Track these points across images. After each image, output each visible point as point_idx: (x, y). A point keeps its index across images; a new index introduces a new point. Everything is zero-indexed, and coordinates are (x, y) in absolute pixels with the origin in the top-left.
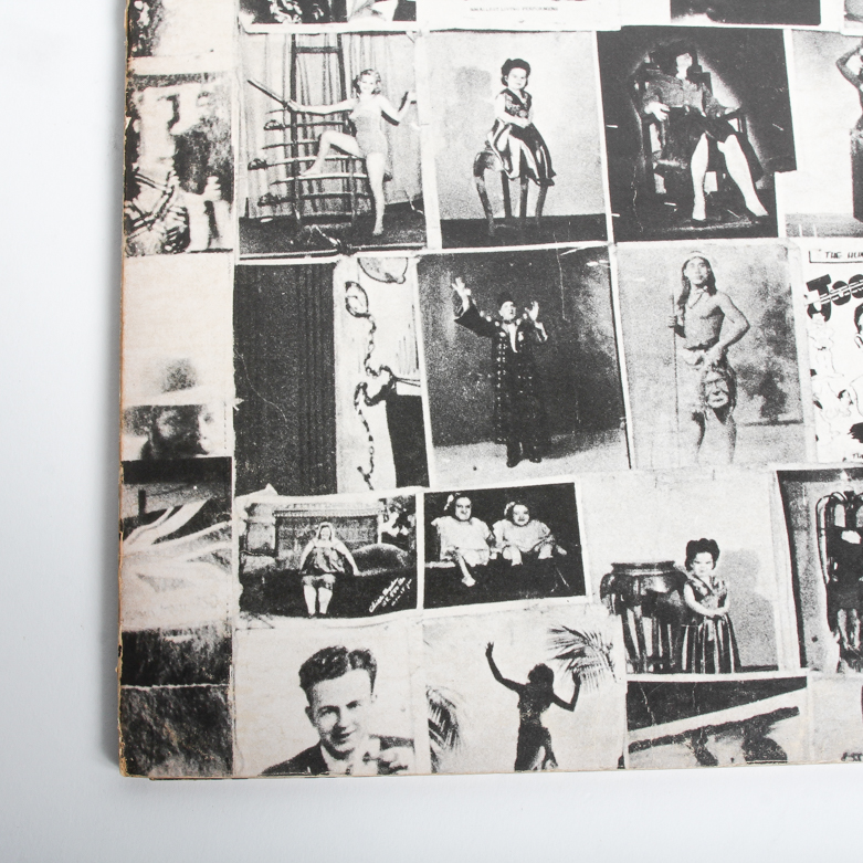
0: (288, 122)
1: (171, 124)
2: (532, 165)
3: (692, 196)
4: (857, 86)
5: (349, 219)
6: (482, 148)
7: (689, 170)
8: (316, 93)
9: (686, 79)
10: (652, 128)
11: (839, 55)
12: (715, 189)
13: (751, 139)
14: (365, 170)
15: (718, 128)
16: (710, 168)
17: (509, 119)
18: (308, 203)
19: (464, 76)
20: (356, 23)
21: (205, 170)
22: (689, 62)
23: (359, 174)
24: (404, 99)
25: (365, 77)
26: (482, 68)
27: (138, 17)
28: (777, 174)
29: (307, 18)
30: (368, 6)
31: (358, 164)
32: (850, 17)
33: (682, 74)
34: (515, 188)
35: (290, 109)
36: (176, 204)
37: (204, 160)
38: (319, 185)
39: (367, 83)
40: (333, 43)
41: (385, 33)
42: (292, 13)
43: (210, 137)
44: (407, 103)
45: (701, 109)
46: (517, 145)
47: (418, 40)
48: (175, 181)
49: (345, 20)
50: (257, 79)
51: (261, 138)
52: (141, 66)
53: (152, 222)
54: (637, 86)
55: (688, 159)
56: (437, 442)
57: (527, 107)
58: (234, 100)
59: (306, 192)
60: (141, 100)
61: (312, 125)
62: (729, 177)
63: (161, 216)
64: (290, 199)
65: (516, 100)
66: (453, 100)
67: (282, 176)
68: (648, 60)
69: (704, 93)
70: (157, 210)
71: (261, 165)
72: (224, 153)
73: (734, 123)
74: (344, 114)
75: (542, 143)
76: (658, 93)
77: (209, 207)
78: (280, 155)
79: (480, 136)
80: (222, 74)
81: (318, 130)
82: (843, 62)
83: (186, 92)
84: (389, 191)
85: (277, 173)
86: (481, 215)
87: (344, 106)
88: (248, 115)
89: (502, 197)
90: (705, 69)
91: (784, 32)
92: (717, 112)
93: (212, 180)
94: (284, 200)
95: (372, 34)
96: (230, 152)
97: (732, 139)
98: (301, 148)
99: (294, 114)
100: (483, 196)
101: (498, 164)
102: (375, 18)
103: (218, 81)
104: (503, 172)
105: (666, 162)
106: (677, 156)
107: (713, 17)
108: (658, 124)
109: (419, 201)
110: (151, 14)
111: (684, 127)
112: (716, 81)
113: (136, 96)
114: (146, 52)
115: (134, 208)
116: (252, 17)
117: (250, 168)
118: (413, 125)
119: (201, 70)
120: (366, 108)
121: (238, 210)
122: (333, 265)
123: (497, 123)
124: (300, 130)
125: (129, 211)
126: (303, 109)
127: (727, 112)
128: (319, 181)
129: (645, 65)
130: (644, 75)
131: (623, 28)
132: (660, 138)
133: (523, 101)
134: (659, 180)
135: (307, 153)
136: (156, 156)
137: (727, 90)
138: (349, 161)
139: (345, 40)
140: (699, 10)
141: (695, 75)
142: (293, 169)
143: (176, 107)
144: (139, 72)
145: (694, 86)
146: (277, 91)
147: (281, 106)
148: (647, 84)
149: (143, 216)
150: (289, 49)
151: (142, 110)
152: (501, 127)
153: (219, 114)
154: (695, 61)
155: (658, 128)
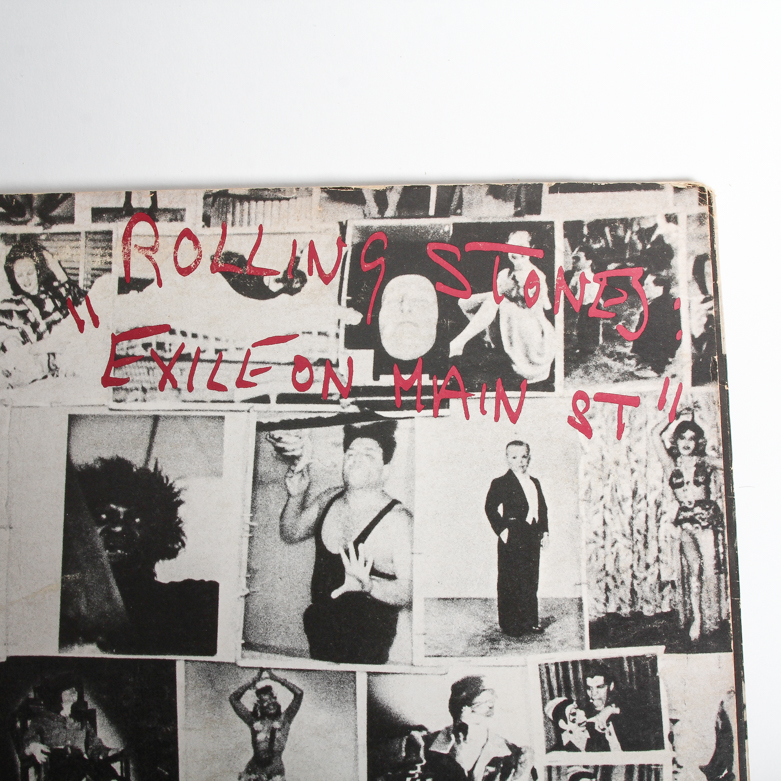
4: (250, 724)
9: (71, 716)
10: (31, 771)
11: (233, 689)
15: (100, 772)
22: (75, 697)
32: (248, 646)
33: (66, 711)
45: (84, 750)
54: (18, 724)
68: (32, 695)
69: (88, 733)
73: (117, 766)
76: (40, 732)
82: (236, 697)
90: (91, 705)
91: (178, 664)
92: (99, 754)
107: (103, 647)
108: (37, 766)
112: (101, 720)
127: (110, 754)
129: (29, 701)
130: (27, 712)
131: (9, 659)
137: (112, 729)
140: (88, 640)
141: (81, 713)
145: (78, 725)
148: (29, 722)
154: (81, 697)
155: (37, 772)
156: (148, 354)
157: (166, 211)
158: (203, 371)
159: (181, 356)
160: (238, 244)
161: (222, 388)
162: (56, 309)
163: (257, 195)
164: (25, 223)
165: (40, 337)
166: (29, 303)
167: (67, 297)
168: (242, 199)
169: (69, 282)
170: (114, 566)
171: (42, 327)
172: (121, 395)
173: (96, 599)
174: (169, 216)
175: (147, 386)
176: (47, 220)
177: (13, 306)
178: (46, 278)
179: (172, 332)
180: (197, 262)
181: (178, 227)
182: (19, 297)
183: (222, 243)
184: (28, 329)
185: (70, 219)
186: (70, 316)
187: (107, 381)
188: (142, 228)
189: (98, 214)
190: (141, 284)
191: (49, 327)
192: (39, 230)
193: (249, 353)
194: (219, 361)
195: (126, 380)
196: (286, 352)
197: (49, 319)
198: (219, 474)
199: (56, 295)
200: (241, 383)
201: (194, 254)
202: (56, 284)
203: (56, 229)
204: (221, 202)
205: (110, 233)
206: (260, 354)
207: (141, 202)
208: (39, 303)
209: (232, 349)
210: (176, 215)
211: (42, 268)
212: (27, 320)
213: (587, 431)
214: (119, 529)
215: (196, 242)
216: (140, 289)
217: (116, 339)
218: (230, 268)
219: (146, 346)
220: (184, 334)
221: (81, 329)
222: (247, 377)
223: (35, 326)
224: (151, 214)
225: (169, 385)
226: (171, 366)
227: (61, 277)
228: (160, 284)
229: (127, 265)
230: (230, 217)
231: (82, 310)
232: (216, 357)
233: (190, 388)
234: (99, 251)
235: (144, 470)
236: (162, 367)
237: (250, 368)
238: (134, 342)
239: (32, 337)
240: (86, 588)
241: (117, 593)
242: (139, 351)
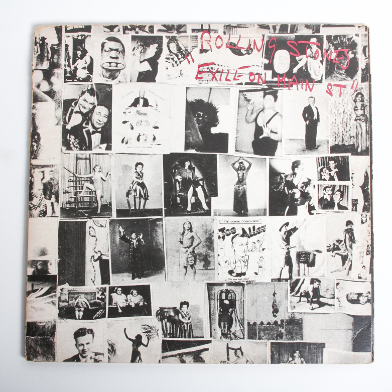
0: (75, 180)
1: (42, 179)
2: (142, 194)
3: (187, 204)
4: (237, 172)
5: (91, 208)
6: (129, 189)
7: (187, 196)
8: (83, 172)
9: (188, 169)
10: (177, 183)
11: (233, 162)
12: (194, 202)
13: (205, 187)
14: (96, 194)
15: (196, 183)
16: (193, 196)
17: (137, 180)
18: (80, 204)
19: (124, 167)
20: (95, 151)
21: (51, 193)
22: (189, 164)
23: (94, 196)
24: (107, 174)
25: (97, 167)
26: (130, 165)
27: (33, 147)
28: (212, 198)
29: (81, 149)
30: (98, 146)
31: (94, 193)
32: (237, 151)
33: (187, 167)
34: (137, 200)
35: (75, 176)
36: (43, 203)
37: (51, 190)
38: (83, 198)
39: (97, 169)
40: (88, 157)
41: (103, 154)
42: (77, 147)
43: (53, 183)
44: (108, 175)
45: (191, 178)
46: (139, 188)
47: (112, 156)
48: (43, 196)
49: (92, 150)
50: (66, 167)
51: (67, 184)
52: (34, 162)
53: (37, 208)
55: (187, 193)
56: (113, 273)
57: (142, 177)
58: (60, 173)
59: (79, 201)
60: (34, 172)
61: (81, 181)
62: (198, 198)
63: (39, 206)
64: (74, 202)
65: (139, 175)
66: (121, 174)
67: (73, 196)
68: (177, 163)
69: (193, 173)
70: (38, 205)
71: (67, 192)
72: (57, 188)
73: (201, 182)
74: (91, 178)
75: (146, 187)
76: (179, 173)
77: (52, 204)
78: (72, 190)
79: (128, 185)
80: (57, 165)
81: (83, 182)
82: (234, 164)
83: (47, 170)
84: (102, 201)
85: (71, 195)
86: (128, 208)
87: (90, 175)
88: (64, 177)
89: (134, 203)
90: (193, 166)
92: (196, 179)
93: (53, 196)
94: (73, 203)
95: (99, 154)
96: (58, 188)
97: (200, 187)
98: (78, 187)
99: (76, 177)
100: (128, 203)
101: (133, 193)
102: (100, 149)
103: (55, 167)
104: (134, 196)
105: (181, 194)
106: (184, 192)
107: (197, 150)
108: (179, 182)
109: (110, 204)
110: (37, 147)
111: (186, 183)
112: (196, 170)
113: (33, 171)
114: (35, 158)
115: (32, 204)
116: (65, 148)
117: (64, 193)
118: (110, 181)
119: (51, 164)
120: (97, 176)
121: (60, 205)
122: (86, 222)
123: (133, 181)
124: (78, 182)
125: (30, 204)
126: (79, 176)
127: (199, 179)
128: (83, 197)
129: (176, 165)
130: (176, 168)
131: (171, 153)
132: (179, 186)
133: (141, 175)
134: (178, 199)
135: (80, 189)
136: (38, 189)
137: (199, 172)
138: (91, 192)
139: (91, 155)
140: (193, 148)
141: (191, 168)
142: (76, 194)
143: (44, 174)
144: (33, 164)
145: (190, 171)
146: (72, 171)
147: (73, 175)
148: (176, 170)
149: (34, 206)
150: (75, 158)
151: (34, 175)
152: (134, 182)
153: (55, 177)
154: (191, 164)
155: (179, 183)
156: (208, 70)
157: (213, 30)
158: (224, 76)
159: (218, 72)
160: (234, 40)
161: (229, 80)
162: (182, 57)
163: (239, 26)
164: (172, 33)
165: (178, 65)
166: (174, 56)
167: (185, 54)
168: (235, 27)
169: (186, 50)
170: (199, 129)
171: (178, 63)
172: (201, 82)
173: (195, 137)
174: (214, 32)
175: (208, 80)
176: (179, 32)
177: (170, 57)
178: (179, 49)
179: (215, 65)
180: (222, 45)
181: (216, 35)
182: (171, 54)
183: (229, 40)
184: (174, 63)
185: (185, 32)
186: (186, 59)
187: (197, 78)
188: (206, 35)
189: (193, 30)
190: (206, 51)
191: (180, 62)
192: (176, 35)
193: (237, 71)
194: (228, 73)
195: (202, 78)
196: (247, 71)
197: (180, 60)
198: (229, 104)
199: (182, 53)
200: (235, 79)
201: (221, 43)
202: (182, 50)
203: (181, 34)
204: (229, 27)
205: (197, 36)
206: (240, 71)
207: (206, 27)
208: (177, 56)
209: (232, 70)
210: (216, 31)
211: (178, 45)
212: (174, 61)
213: (331, 94)
214: (201, 119)
215: (222, 39)
216: (206, 52)
217: (199, 66)
218: (231, 47)
219: (208, 68)
220: (218, 65)
221: (189, 63)
222: (236, 78)
223: (176, 62)
224: (209, 31)
225: (214, 79)
226: (215, 74)
227: (183, 48)
228: (211, 51)
229: (202, 45)
230: (231, 32)
231: (189, 58)
232: (228, 72)
233: (220, 80)
234: (194, 41)
235: (208, 103)
236: (212, 74)
237: (237, 75)
238: (204, 67)
239: (175, 65)
240: (192, 134)
241: (200, 136)
242: (206, 70)
